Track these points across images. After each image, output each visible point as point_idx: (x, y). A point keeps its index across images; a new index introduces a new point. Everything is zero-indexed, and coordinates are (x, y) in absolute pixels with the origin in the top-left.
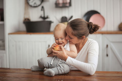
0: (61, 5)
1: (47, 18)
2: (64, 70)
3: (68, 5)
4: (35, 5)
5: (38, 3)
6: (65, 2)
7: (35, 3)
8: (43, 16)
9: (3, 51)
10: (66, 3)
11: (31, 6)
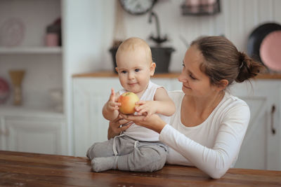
0: (195, 10)
1: (165, 40)
2: (140, 165)
3: (210, 10)
4: (139, 10)
5: (146, 4)
6: (204, 2)
7: (138, 6)
8: (155, 36)
9: (59, 116)
10: (207, 5)
11: (129, 12)
